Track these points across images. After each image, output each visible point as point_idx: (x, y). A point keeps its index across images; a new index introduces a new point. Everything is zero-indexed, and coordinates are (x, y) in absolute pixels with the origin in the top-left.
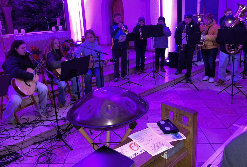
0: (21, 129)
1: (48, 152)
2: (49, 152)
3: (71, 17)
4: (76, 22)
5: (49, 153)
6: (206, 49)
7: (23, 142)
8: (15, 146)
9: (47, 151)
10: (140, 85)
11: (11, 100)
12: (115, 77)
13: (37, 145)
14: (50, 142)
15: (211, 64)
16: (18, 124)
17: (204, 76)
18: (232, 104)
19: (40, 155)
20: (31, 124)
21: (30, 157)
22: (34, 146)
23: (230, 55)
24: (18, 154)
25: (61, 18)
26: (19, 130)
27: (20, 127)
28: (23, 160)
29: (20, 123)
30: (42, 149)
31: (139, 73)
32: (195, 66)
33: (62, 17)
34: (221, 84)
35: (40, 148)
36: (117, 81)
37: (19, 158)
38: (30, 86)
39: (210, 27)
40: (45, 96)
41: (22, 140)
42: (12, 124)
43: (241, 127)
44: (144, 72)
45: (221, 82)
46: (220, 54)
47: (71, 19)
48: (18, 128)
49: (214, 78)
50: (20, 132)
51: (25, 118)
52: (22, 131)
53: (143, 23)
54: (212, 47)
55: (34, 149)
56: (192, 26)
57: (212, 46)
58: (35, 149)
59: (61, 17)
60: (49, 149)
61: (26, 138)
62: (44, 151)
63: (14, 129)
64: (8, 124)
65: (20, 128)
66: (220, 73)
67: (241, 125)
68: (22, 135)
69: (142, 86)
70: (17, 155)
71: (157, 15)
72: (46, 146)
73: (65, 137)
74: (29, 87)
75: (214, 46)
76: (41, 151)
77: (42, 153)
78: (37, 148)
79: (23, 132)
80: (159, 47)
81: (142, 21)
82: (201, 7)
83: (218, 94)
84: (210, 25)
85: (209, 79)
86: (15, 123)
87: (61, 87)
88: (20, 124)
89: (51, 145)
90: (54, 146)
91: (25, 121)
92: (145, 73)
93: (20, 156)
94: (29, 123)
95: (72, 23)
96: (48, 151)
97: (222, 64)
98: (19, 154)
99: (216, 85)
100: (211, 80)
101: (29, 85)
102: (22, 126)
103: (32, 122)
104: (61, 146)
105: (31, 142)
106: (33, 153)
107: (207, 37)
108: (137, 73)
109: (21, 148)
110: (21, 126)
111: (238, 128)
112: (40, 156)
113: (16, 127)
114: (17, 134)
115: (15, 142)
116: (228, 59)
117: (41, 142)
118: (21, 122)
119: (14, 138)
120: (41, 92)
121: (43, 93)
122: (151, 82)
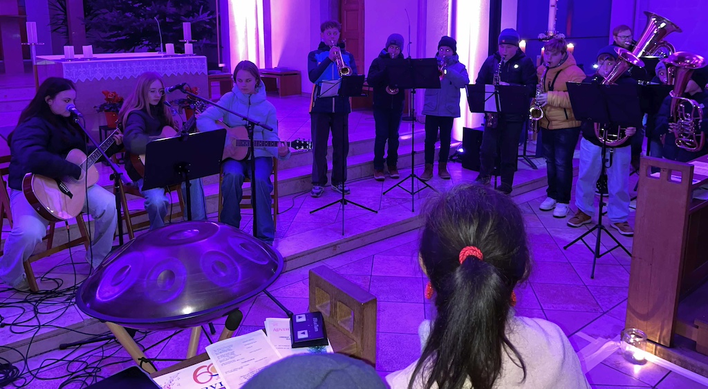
0: (35, 307)
1: (88, 373)
2: (93, 372)
3: (233, 17)
4: (246, 32)
5: (90, 375)
6: (550, 128)
7: (32, 341)
8: (11, 348)
9: (87, 370)
10: (373, 211)
11: (16, 230)
12: (314, 183)
13: (67, 352)
14: (102, 346)
15: (560, 169)
16: (33, 292)
17: (543, 199)
18: (592, 277)
19: (68, 377)
20: (65, 295)
21: (42, 381)
22: (60, 355)
23: (605, 147)
24: (14, 370)
25: (209, 18)
26: (32, 308)
27: (36, 301)
28: (23, 386)
29: (37, 290)
30: (77, 363)
31: (380, 177)
32: (531, 169)
33: (211, 16)
34: (582, 222)
35: (73, 361)
36: (318, 194)
37: (15, 379)
38: (70, 195)
39: (559, 72)
40: (109, 223)
41: (31, 335)
42: (18, 291)
43: (596, 342)
44: (394, 175)
45: (580, 217)
46: (582, 144)
47: (233, 23)
48: (29, 302)
49: (567, 205)
50: (33, 315)
51: (54, 279)
52: (36, 312)
53: (398, 52)
54: (566, 125)
55: (58, 361)
56: (516, 66)
57: (564, 121)
58: (61, 362)
59: (209, 15)
60: (95, 365)
61: (43, 331)
62: (81, 368)
63: (20, 305)
64: (9, 289)
65: (34, 303)
66: (581, 194)
67: (595, 336)
68: (35, 322)
69: (377, 212)
70: (13, 372)
71: (442, 31)
72: (90, 356)
73: (144, 335)
74: (68, 197)
75: (570, 122)
76: (75, 367)
77: (73, 373)
78: (67, 359)
79: (38, 315)
80: (435, 114)
81: (395, 46)
82: (557, 16)
83: (565, 248)
84: (558, 69)
85: (554, 208)
86: (26, 289)
87: (151, 206)
88: (36, 293)
89: (101, 354)
90: (109, 356)
91: (51, 287)
92: (397, 178)
93: (19, 377)
94: (61, 293)
95: (235, 33)
96: (90, 370)
97: (585, 170)
98: (18, 370)
99: (569, 225)
100: (560, 209)
101: (69, 192)
102: (41, 300)
103: (69, 289)
104: (125, 359)
105: (56, 343)
106: (51, 371)
107: (550, 96)
108: (377, 178)
109: (25, 357)
110: (37, 297)
111: (589, 343)
112: (68, 380)
113: (26, 301)
114: (23, 318)
115: (12, 337)
116: (600, 158)
117: (80, 343)
118: (42, 287)
119: (14, 328)
120: (99, 213)
121: (105, 215)
122: (404, 204)
